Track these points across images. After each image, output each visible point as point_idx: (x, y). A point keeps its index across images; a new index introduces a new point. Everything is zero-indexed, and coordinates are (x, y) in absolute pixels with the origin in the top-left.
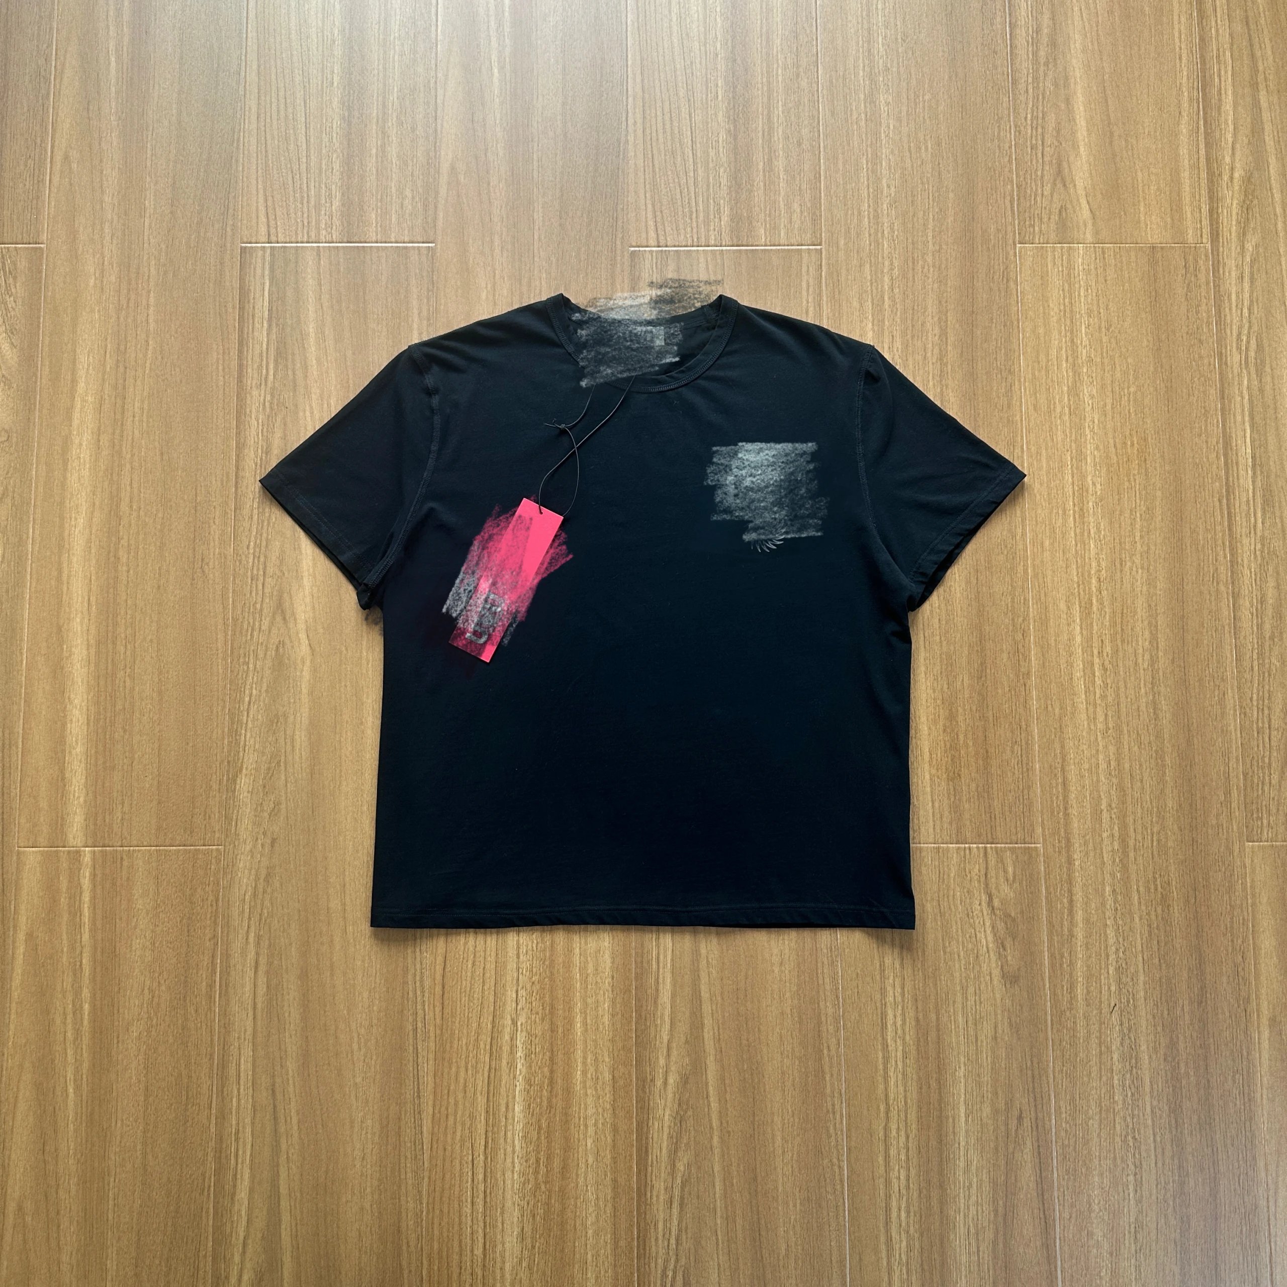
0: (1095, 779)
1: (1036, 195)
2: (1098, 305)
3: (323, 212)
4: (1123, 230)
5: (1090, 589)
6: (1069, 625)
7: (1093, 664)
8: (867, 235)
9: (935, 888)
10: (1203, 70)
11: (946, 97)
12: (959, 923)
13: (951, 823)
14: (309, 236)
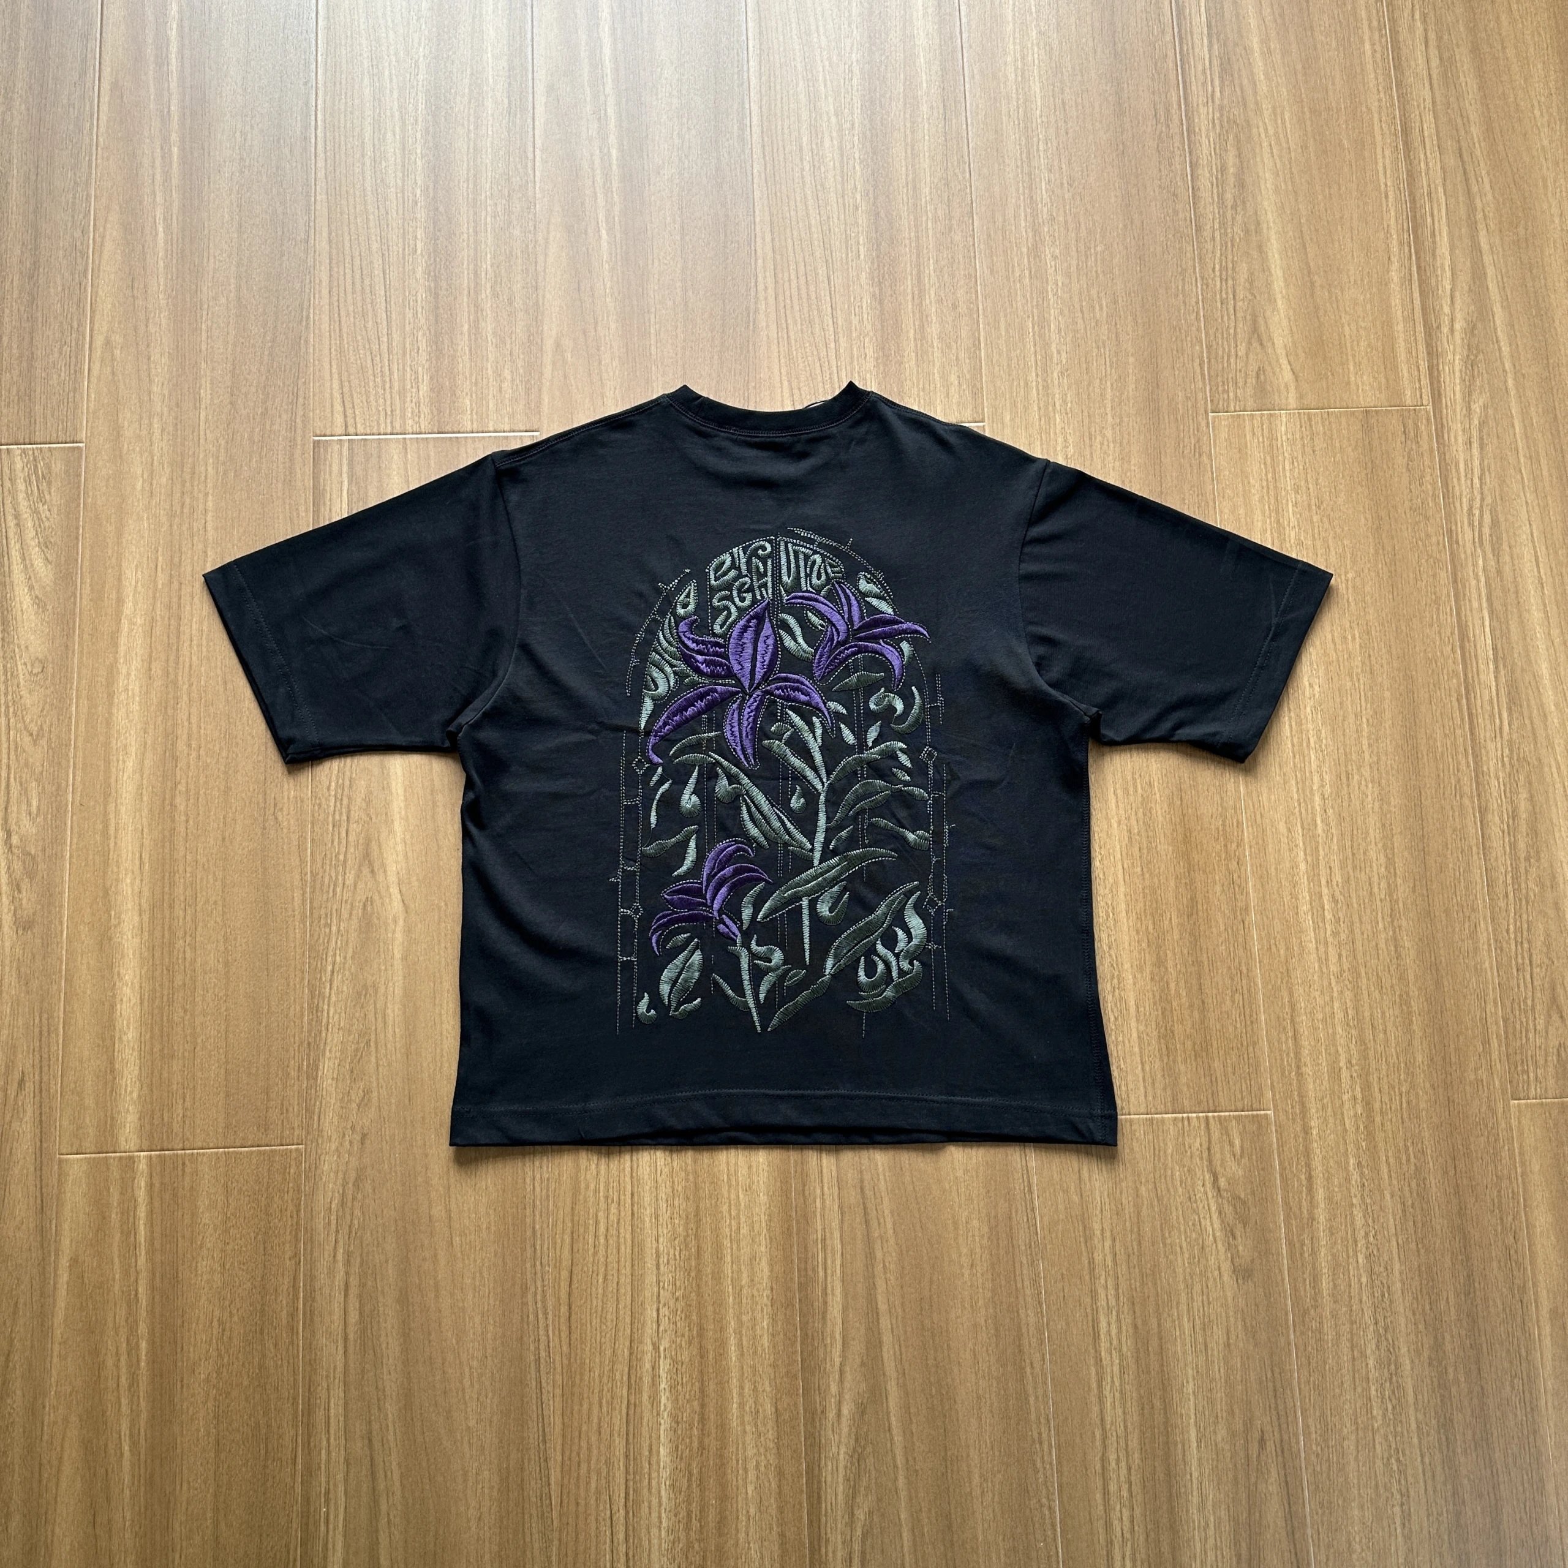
0: (1330, 1031)
1: (1229, 356)
2: (1306, 481)
3: (408, 399)
4: (1332, 393)
5: (1313, 808)
6: (1291, 850)
7: (1321, 896)
8: (1036, 409)
9: (1150, 1167)
10: (1414, 209)
11: (1121, 248)
12: (1180, 1209)
13: (1165, 1089)
14: (392, 427)
